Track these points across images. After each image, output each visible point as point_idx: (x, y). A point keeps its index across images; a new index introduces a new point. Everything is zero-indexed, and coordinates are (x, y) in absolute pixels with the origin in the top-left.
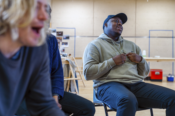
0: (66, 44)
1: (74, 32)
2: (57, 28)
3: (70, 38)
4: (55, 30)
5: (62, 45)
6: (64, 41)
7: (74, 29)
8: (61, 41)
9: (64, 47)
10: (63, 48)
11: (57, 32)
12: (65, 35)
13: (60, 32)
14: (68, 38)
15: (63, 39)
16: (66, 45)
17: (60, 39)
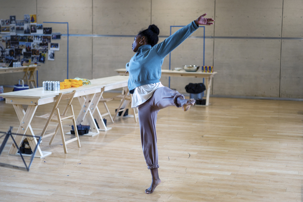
0: (56, 45)
1: (67, 28)
2: (44, 22)
3: (62, 37)
4: (42, 26)
5: (51, 47)
6: (53, 41)
7: (67, 24)
8: (50, 42)
9: (54, 51)
10: (52, 52)
11: (45, 29)
12: (54, 32)
13: (49, 28)
14: (58, 37)
15: (53, 38)
16: (55, 47)
17: (48, 39)
